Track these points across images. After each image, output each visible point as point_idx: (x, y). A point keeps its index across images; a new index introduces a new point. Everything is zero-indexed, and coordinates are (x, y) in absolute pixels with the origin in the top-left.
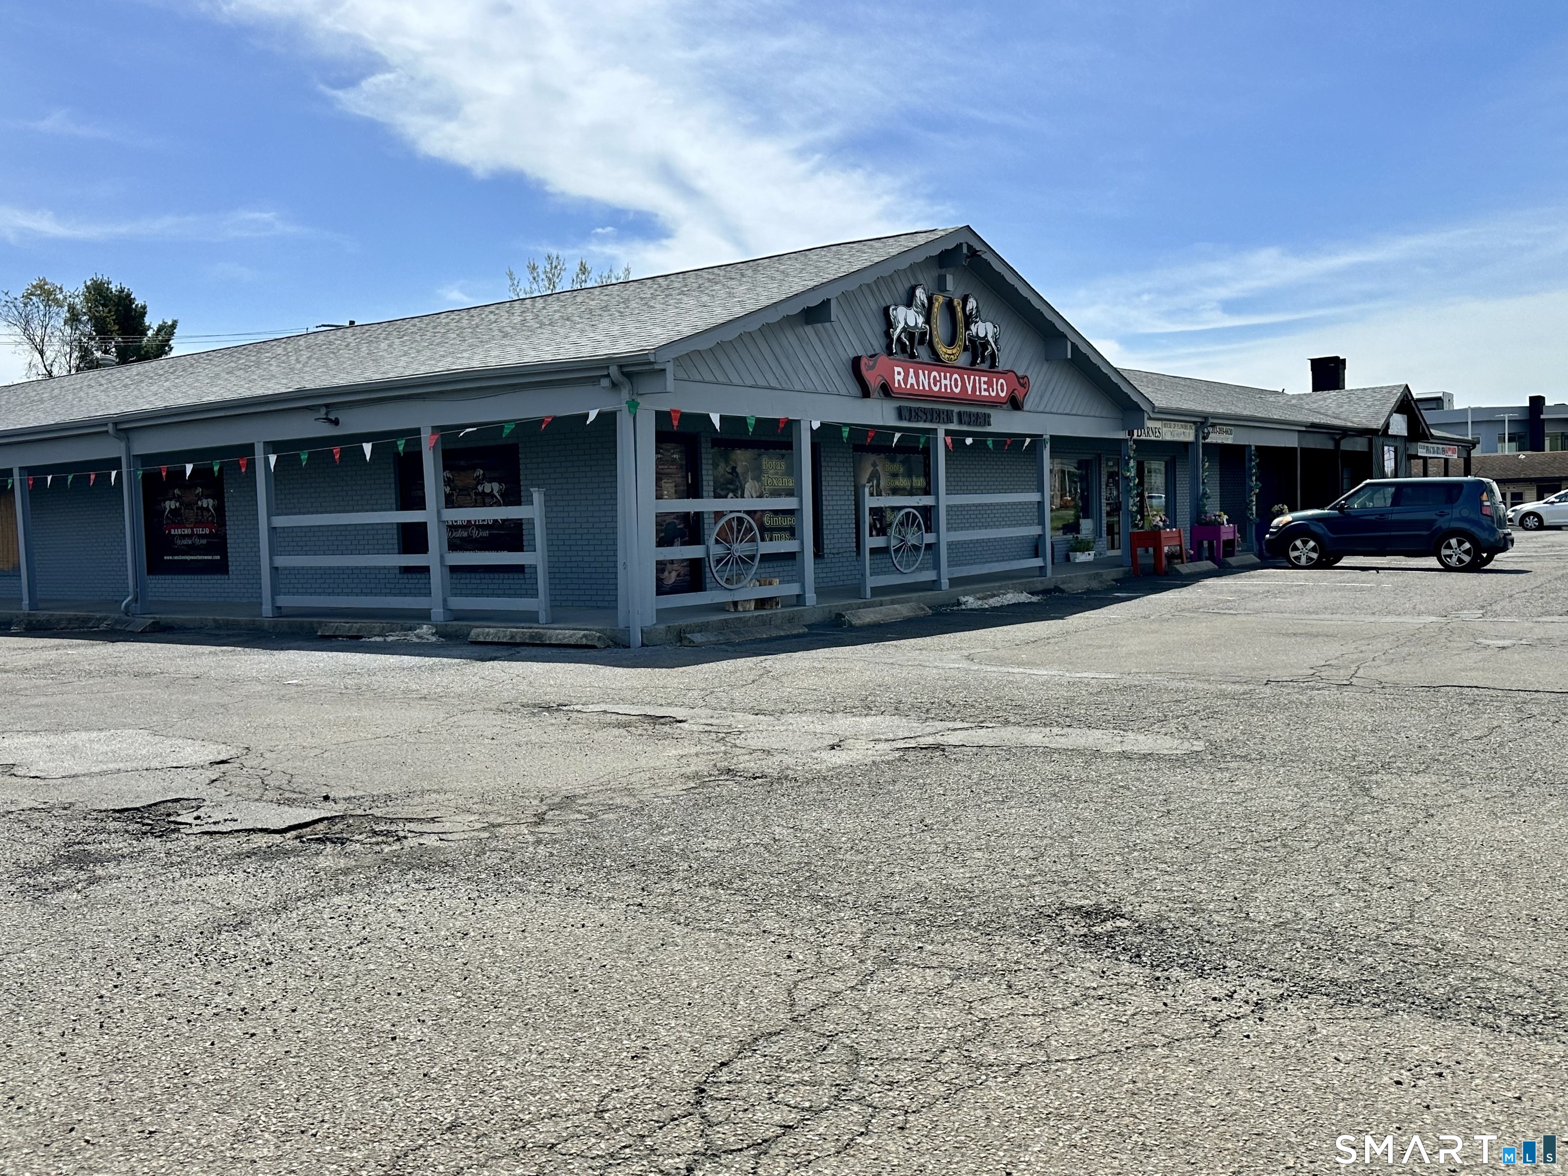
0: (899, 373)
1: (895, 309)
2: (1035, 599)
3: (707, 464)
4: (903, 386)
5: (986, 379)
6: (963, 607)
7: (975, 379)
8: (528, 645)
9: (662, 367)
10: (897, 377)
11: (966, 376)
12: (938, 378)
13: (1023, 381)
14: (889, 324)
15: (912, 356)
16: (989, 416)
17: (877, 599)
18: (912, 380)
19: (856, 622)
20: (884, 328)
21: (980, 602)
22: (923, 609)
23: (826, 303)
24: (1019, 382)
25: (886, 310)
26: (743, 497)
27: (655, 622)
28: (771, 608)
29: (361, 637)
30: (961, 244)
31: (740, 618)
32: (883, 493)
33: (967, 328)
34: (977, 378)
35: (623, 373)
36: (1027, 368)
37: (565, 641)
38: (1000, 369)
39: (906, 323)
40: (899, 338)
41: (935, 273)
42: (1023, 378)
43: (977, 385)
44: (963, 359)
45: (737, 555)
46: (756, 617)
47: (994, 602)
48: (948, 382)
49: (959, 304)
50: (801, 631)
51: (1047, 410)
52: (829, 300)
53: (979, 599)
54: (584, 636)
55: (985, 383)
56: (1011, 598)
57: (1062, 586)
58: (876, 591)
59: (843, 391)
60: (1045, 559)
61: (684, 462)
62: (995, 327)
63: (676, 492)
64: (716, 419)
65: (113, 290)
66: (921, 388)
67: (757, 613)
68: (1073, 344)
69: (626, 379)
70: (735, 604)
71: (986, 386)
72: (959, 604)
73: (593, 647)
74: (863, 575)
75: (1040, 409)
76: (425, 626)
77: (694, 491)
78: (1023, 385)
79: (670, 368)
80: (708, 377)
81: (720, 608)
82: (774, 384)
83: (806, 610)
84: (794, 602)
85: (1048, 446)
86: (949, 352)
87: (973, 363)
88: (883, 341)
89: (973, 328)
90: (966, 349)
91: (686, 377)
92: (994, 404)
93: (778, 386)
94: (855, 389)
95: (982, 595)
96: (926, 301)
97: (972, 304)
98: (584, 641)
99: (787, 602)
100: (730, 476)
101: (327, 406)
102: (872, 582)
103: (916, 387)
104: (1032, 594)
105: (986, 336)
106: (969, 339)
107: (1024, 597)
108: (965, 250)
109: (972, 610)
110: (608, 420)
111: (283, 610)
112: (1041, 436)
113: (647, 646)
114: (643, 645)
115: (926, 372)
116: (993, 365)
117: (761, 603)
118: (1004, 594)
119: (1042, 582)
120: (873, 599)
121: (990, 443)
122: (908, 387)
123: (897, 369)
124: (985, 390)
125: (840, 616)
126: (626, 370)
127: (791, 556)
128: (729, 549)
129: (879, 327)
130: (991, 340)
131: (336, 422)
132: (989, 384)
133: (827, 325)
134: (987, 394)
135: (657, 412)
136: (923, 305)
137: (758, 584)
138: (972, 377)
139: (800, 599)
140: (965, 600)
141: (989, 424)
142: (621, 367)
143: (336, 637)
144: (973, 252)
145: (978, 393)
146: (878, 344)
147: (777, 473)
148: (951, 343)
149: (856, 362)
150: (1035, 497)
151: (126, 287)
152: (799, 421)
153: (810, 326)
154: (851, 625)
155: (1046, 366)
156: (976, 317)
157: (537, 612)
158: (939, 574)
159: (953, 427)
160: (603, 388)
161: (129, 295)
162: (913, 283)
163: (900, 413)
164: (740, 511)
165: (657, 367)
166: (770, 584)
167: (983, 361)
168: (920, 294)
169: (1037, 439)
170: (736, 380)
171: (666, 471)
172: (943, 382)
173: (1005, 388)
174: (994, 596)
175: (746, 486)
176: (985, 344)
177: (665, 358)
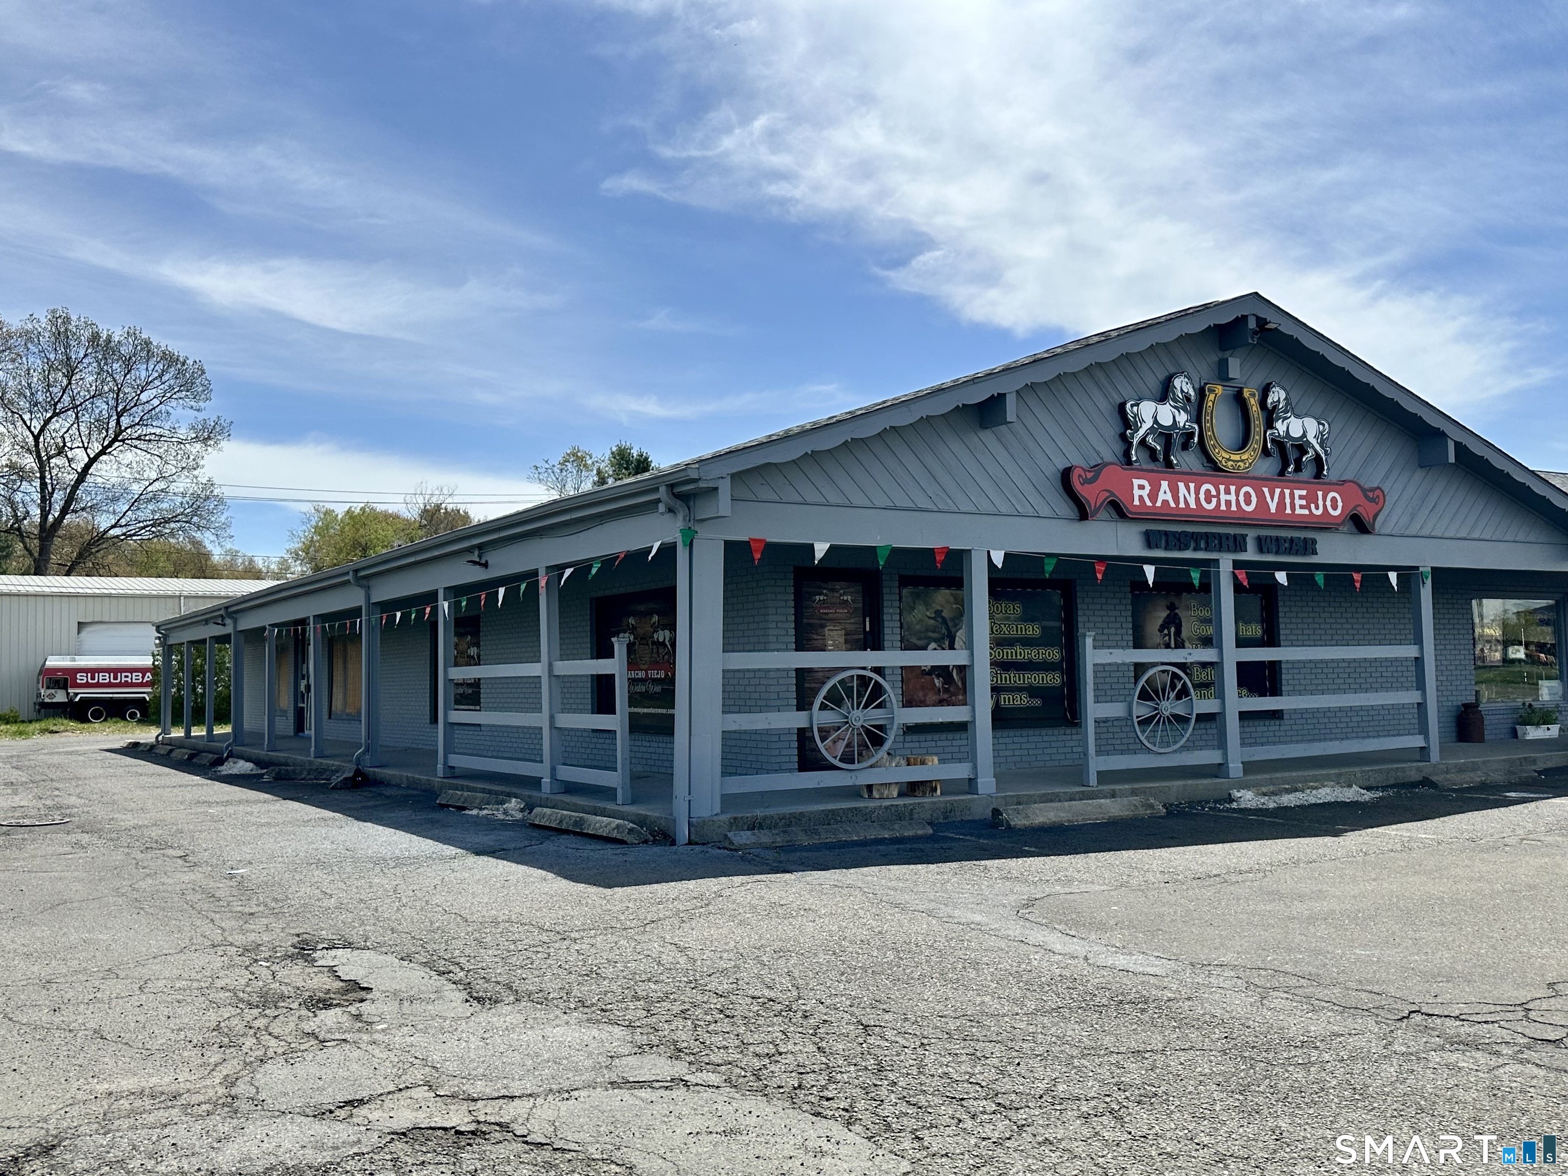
0: (1141, 487)
1: (1137, 405)
2: (1367, 796)
3: (892, 607)
4: (1149, 503)
5: (1304, 493)
6: (1234, 805)
7: (1282, 495)
9: (711, 485)
10: (1137, 492)
11: (1266, 490)
12: (1214, 493)
13: (1375, 496)
14: (1126, 423)
15: (1169, 464)
16: (1314, 542)
17: (1105, 787)
18: (1165, 494)
19: (1018, 821)
20: (1119, 429)
21: (1263, 800)
22: (1151, 806)
23: (1000, 399)
24: (1366, 497)
25: (1122, 407)
28: (924, 795)
30: (1244, 318)
31: (856, 809)
32: (1187, 644)
33: (1270, 424)
34: (1287, 492)
35: (673, 494)
36: (1386, 477)
38: (1326, 480)
39: (1156, 421)
40: (1143, 442)
41: (1214, 358)
42: (1373, 490)
43: (1288, 501)
44: (1269, 467)
45: (858, 724)
46: (887, 808)
47: (1289, 800)
48: (1232, 497)
49: (1253, 395)
51: (1425, 532)
52: (1002, 397)
53: (1265, 794)
54: (618, 826)
55: (1301, 497)
56: (1326, 794)
57: (1434, 778)
58: (1104, 777)
59: (1045, 511)
60: (1427, 738)
61: (860, 605)
62: (1319, 423)
63: (846, 642)
64: (821, 549)
65: (635, 455)
66: (1182, 505)
67: (901, 802)
68: (1458, 445)
69: (679, 502)
71: (1304, 502)
72: (1231, 800)
73: (622, 842)
74: (1086, 754)
75: (1412, 531)
76: (514, 800)
77: (874, 642)
78: (1372, 500)
82: (923, 503)
83: (974, 800)
84: (966, 788)
85: (1429, 582)
86: (1237, 458)
87: (1282, 473)
88: (1119, 448)
89: (1280, 426)
90: (1266, 452)
92: (1325, 526)
94: (1065, 508)
95: (1272, 788)
96: (1192, 393)
97: (1277, 395)
98: (615, 834)
99: (950, 787)
101: (480, 547)
102: (1097, 764)
103: (1173, 505)
104: (1368, 789)
105: (1304, 435)
106: (1273, 441)
107: (1352, 794)
108: (1252, 324)
109: (1246, 810)
112: (1417, 568)
114: (690, 843)
115: (1192, 485)
116: (1318, 475)
117: (912, 788)
118: (1316, 788)
120: (1100, 788)
121: (1320, 578)
122: (1159, 504)
123: (1136, 482)
124: (1301, 507)
125: (996, 812)
126: (676, 490)
127: (961, 727)
129: (1111, 429)
130: (1314, 442)
131: (486, 565)
132: (1311, 499)
133: (1003, 428)
134: (1306, 512)
136: (1188, 398)
137: (903, 762)
138: (1278, 491)
139: (972, 783)
140: (1239, 795)
141: (1314, 552)
142: (671, 486)
143: (448, 806)
144: (1262, 322)
145: (1288, 511)
146: (1109, 450)
147: (1008, 619)
149: (1066, 475)
150: (1411, 651)
152: (970, 551)
153: (988, 432)
154: (1009, 827)
155: (1419, 474)
156: (1286, 412)
157: (616, 789)
158: (1225, 755)
159: (1251, 555)
160: (662, 514)
162: (1172, 370)
163: (1150, 540)
164: (864, 668)
165: (702, 485)
166: (923, 763)
167: (1298, 469)
168: (1181, 384)
169: (1408, 575)
170: (858, 499)
171: (830, 615)
172: (1223, 497)
173: (1340, 504)
174: (1288, 791)
176: (1301, 447)
177: (715, 474)
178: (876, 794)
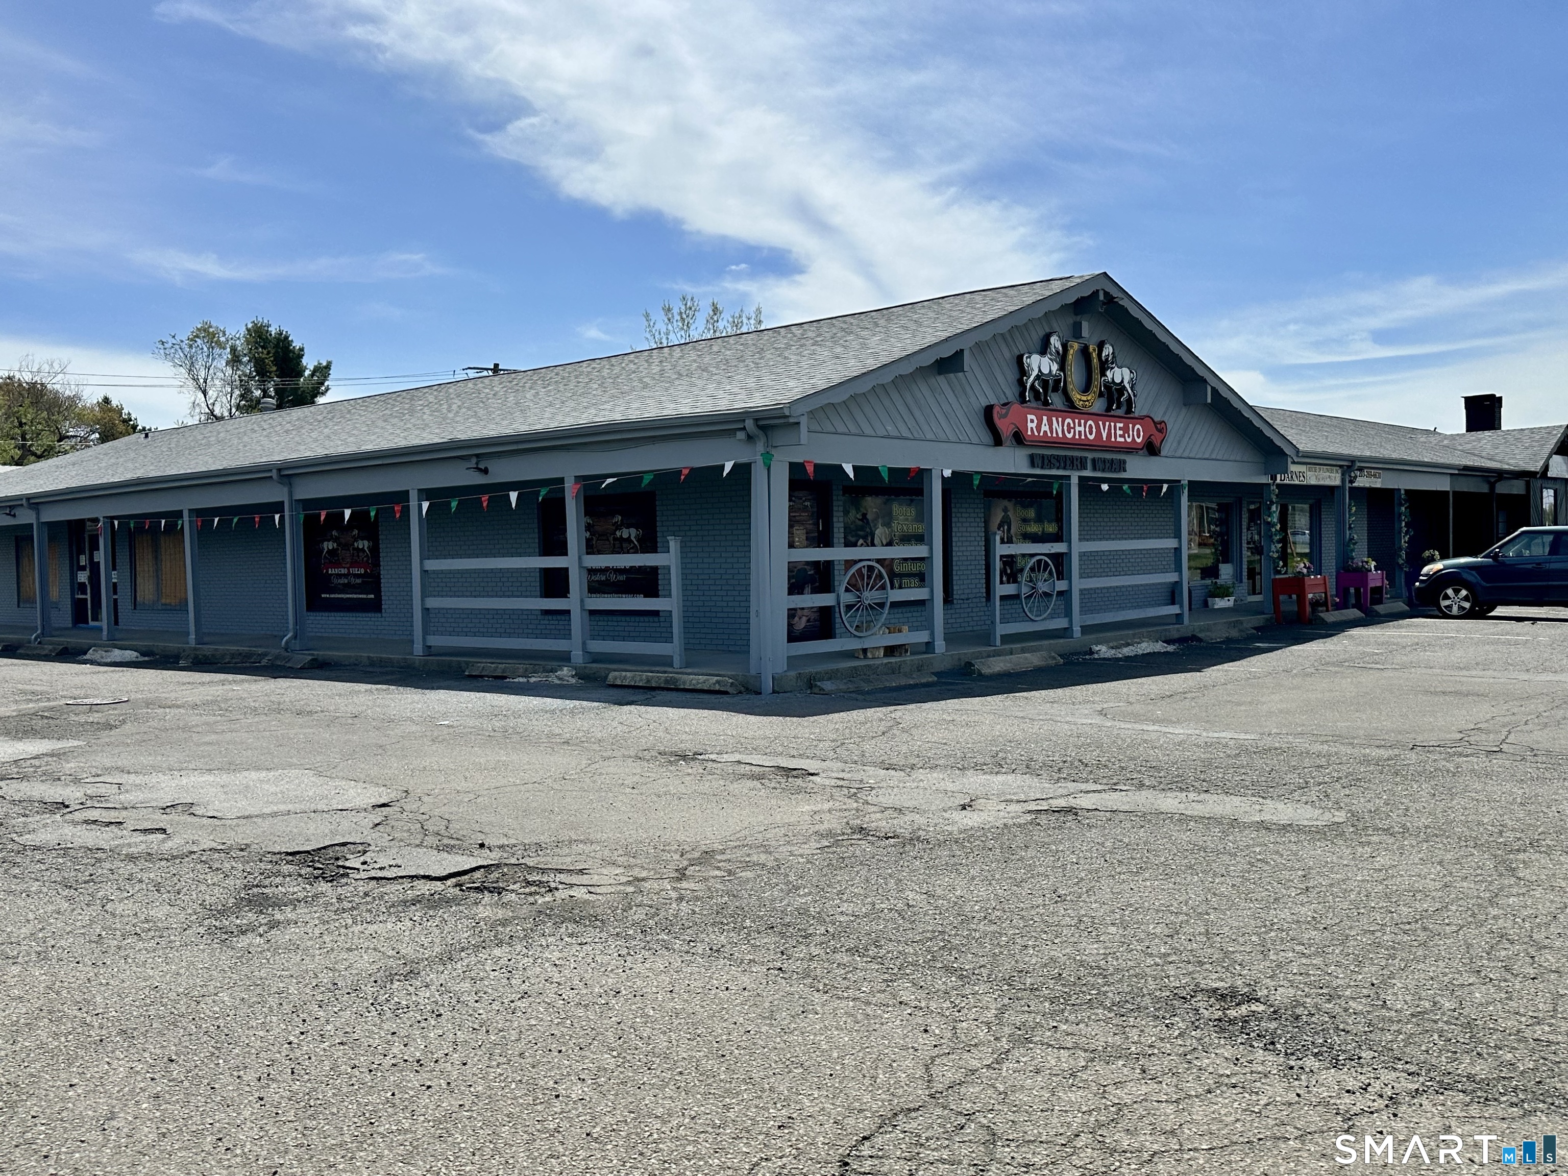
0: (1032, 421)
1: (1030, 357)
2: (1171, 648)
3: (838, 511)
4: (1036, 434)
5: (1121, 425)
6: (1096, 656)
7: (1110, 426)
8: (663, 689)
9: (796, 420)
10: (1030, 425)
11: (1101, 423)
12: (1072, 425)
13: (1161, 427)
14: (1023, 372)
15: (1046, 403)
16: (1124, 462)
17: (1006, 647)
18: (1045, 428)
19: (986, 671)
20: (1017, 376)
21: (1113, 652)
22: (1054, 658)
23: (959, 354)
24: (1156, 427)
25: (1020, 359)
26: (873, 545)
27: (786, 668)
28: (901, 655)
29: (505, 678)
30: (1098, 291)
31: (868, 665)
32: (1014, 539)
33: (1103, 374)
34: (1112, 424)
35: (758, 426)
36: (1165, 413)
37: (699, 687)
38: (1136, 415)
39: (1040, 371)
40: (1033, 385)
41: (1070, 320)
42: (1160, 423)
43: (1113, 431)
44: (1099, 406)
45: (867, 603)
46: (886, 664)
47: (1127, 651)
48: (1082, 429)
49: (1094, 350)
50: (930, 680)
51: (1185, 455)
52: (962, 351)
53: (1112, 648)
54: (718, 682)
55: (1120, 429)
56: (1146, 647)
57: (1200, 635)
58: (1006, 639)
59: (975, 440)
60: (1181, 607)
61: (815, 510)
62: (1131, 372)
63: (807, 539)
64: (849, 469)
65: (273, 333)
66: (1054, 435)
67: (886, 661)
68: (1213, 389)
69: (761, 432)
70: (865, 651)
71: (1121, 432)
72: (1091, 652)
73: (726, 693)
74: (993, 623)
75: (1178, 454)
76: (565, 668)
77: (824, 539)
78: (1160, 431)
79: (804, 421)
80: (841, 428)
81: (850, 655)
82: (906, 433)
83: (934, 658)
84: (924, 649)
85: (1186, 491)
86: (1084, 398)
87: (1109, 409)
88: (1016, 390)
89: (1109, 374)
90: (1101, 395)
91: (820, 429)
92: (1130, 449)
93: (910, 436)
94: (987, 438)
95: (1115, 644)
96: (1060, 348)
97: (1108, 350)
98: (717, 687)
99: (915, 649)
100: (860, 523)
101: (477, 456)
102: (1001, 629)
103: (1049, 435)
104: (1168, 642)
105: (1122, 381)
106: (1105, 386)
107: (1159, 647)
108: (1101, 297)
109: (1104, 659)
110: (743, 471)
111: (432, 649)
112: (1179, 481)
113: (778, 693)
114: (774, 692)
115: (1060, 419)
116: (1129, 410)
117: (890, 651)
118: (1139, 643)
119: (1178, 630)
120: (1003, 647)
121: (1125, 487)
122: (1041, 434)
123: (1030, 417)
124: (1120, 436)
125: (969, 664)
126: (761, 423)
127: (922, 603)
128: (859, 597)
129: (1012, 375)
130: (1127, 386)
131: (486, 471)
132: (1125, 430)
133: (960, 374)
134: (1122, 440)
135: (791, 464)
136: (1058, 352)
137: (887, 631)
138: (1107, 423)
139: (929, 646)
140: (1097, 649)
141: (1125, 471)
142: (756, 420)
143: (482, 677)
144: (1109, 297)
145: (1113, 439)
146: (1011, 393)
147: (907, 520)
148: (1086, 389)
149: (988, 411)
150: (1172, 543)
151: (285, 329)
152: (931, 470)
153: (942, 376)
154: (980, 674)
155: (1184, 411)
156: (1112, 363)
157: (672, 657)
158: (1071, 621)
159: (1088, 473)
160: (739, 440)
161: (287, 338)
162: (1048, 330)
163: (1033, 461)
164: (869, 560)
165: (791, 420)
166: (900, 631)
167: (1118, 407)
168: (1055, 342)
169: (1175, 485)
170: (868, 431)
171: (797, 518)
172: (1078, 429)
173: (1142, 434)
174: (1128, 645)
175: (877, 532)
176: (1121, 389)
177: (799, 412)
178: (869, 655)
